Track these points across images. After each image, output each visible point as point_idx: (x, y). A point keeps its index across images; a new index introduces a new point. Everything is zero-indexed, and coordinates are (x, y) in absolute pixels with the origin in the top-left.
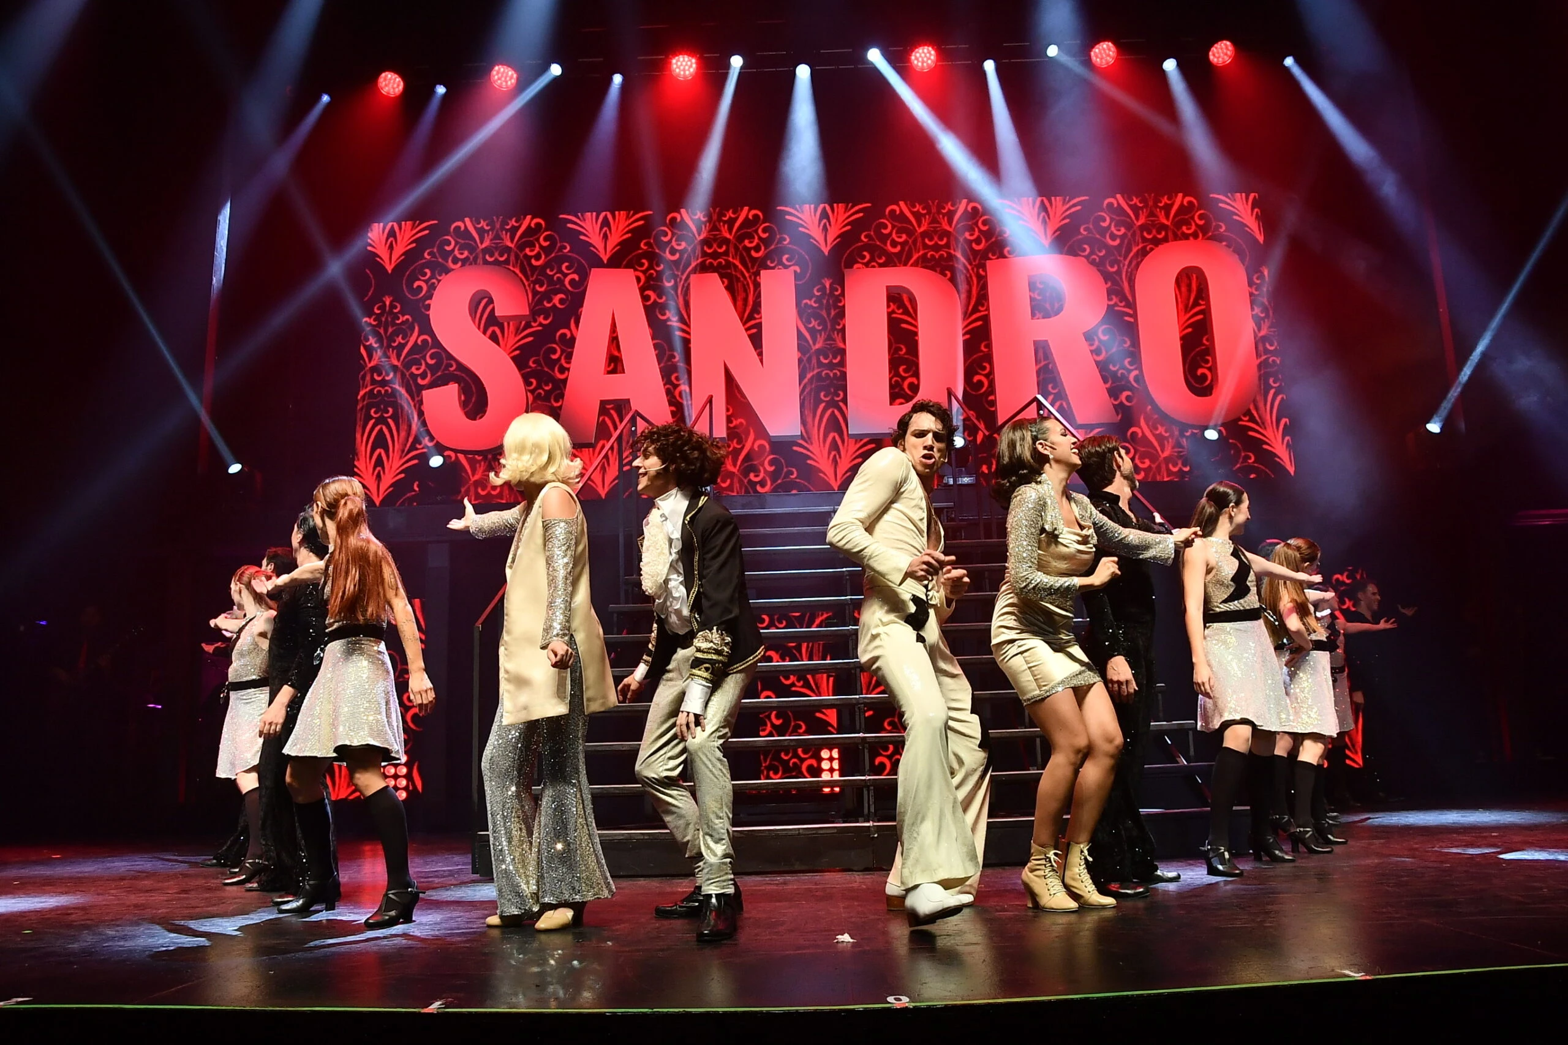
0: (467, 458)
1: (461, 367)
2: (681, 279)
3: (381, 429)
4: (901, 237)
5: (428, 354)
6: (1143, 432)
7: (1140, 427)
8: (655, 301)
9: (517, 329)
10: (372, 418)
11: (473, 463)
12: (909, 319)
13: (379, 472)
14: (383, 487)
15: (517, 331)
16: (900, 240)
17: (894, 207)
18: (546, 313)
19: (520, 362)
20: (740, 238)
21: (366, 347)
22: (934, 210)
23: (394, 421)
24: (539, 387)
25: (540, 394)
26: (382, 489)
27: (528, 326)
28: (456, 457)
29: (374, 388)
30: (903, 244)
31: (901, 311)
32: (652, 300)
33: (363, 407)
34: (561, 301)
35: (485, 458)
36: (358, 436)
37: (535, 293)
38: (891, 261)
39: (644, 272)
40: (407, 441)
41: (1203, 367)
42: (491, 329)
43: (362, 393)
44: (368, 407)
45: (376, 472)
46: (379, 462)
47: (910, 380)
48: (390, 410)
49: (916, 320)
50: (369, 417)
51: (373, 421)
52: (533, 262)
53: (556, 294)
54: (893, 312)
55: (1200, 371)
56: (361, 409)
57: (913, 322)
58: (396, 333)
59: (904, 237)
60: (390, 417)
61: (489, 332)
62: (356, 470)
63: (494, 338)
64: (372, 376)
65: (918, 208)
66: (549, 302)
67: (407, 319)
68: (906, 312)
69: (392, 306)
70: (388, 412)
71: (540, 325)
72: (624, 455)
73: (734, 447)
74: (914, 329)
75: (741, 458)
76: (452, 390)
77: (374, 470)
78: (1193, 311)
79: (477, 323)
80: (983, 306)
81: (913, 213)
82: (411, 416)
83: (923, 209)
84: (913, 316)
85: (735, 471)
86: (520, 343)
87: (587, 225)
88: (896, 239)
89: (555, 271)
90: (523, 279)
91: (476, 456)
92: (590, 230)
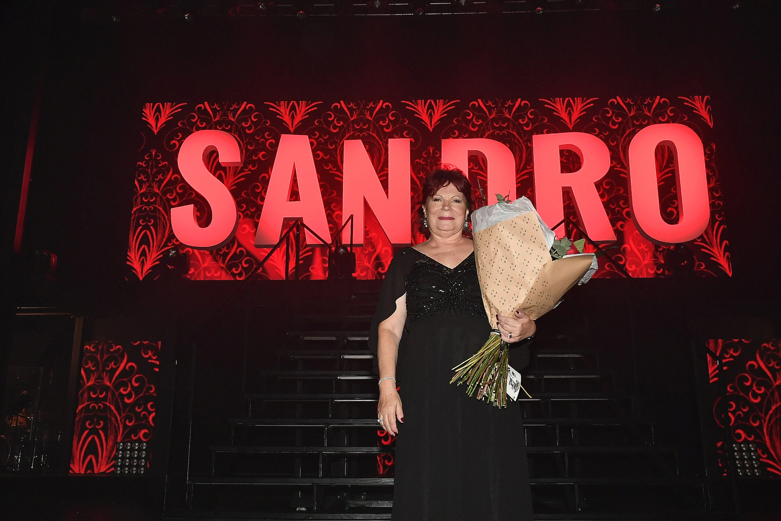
0: (200, 253)
1: (198, 195)
2: (339, 145)
3: (146, 232)
4: (478, 122)
5: (178, 187)
6: (631, 247)
7: (630, 245)
8: (322, 158)
9: (235, 173)
10: (140, 225)
11: (203, 255)
12: (482, 173)
13: (143, 260)
14: (145, 270)
15: (235, 174)
16: (478, 123)
17: (475, 102)
18: (254, 163)
19: (235, 193)
20: (377, 120)
21: (138, 181)
22: (500, 105)
23: (154, 228)
24: (247, 209)
25: (248, 213)
26: (144, 271)
27: (242, 170)
28: (193, 251)
29: (142, 207)
31: (477, 168)
32: (321, 157)
33: (134, 218)
34: (263, 156)
35: (211, 252)
36: (131, 236)
37: (247, 150)
38: (472, 135)
39: (316, 139)
40: (162, 240)
41: (671, 207)
42: (219, 172)
43: (134, 209)
44: (139, 218)
45: (141, 259)
46: (144, 254)
48: (152, 220)
49: (487, 174)
50: (138, 225)
51: (140, 227)
52: (247, 131)
53: (260, 152)
54: (472, 168)
55: (669, 210)
56: (134, 220)
57: (485, 175)
58: (158, 173)
59: (480, 121)
60: (152, 225)
61: (217, 174)
62: (128, 258)
63: (220, 178)
64: (142, 199)
65: (490, 103)
66: (255, 157)
67: (165, 164)
68: (481, 169)
69: (156, 156)
70: (150, 222)
71: (250, 170)
72: (300, 254)
73: (369, 250)
74: (485, 179)
75: (373, 258)
76: (190, 208)
77: (140, 258)
78: (666, 171)
79: (210, 168)
80: (529, 166)
81: (487, 107)
82: (165, 225)
83: (493, 104)
84: (485, 171)
85: (369, 266)
86: (237, 181)
87: (282, 109)
88: (475, 123)
89: (260, 137)
90: (240, 141)
91: (206, 251)
92: (284, 113)
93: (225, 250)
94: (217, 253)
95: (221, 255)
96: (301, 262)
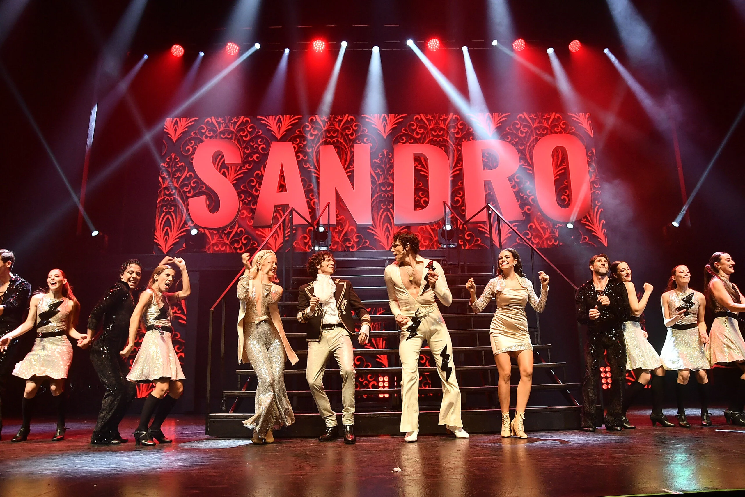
0: (209, 232)
1: (208, 187)
2: (315, 149)
3: (168, 217)
4: (421, 131)
5: (192, 182)
6: (535, 225)
7: (534, 223)
9: (235, 171)
10: (164, 211)
11: (212, 235)
12: (424, 170)
13: (166, 238)
14: (168, 246)
15: (235, 172)
17: (418, 116)
18: (249, 163)
19: (236, 186)
20: (344, 129)
21: (162, 177)
22: (437, 118)
23: (174, 213)
24: (245, 198)
25: (246, 202)
27: (241, 169)
28: (204, 230)
29: (165, 198)
30: (422, 134)
31: (420, 165)
32: (301, 158)
33: (159, 206)
34: (257, 158)
35: (218, 232)
36: (157, 220)
37: (245, 153)
38: (416, 141)
39: (297, 145)
40: (181, 223)
41: (565, 195)
43: (159, 200)
44: (163, 206)
46: (167, 233)
47: (424, 199)
48: (173, 208)
49: (428, 170)
50: (162, 212)
51: (164, 213)
52: (244, 138)
53: (254, 154)
54: (417, 166)
56: (159, 208)
57: (426, 171)
58: (177, 171)
60: (172, 212)
61: (222, 171)
62: (155, 237)
63: (224, 174)
64: (164, 192)
65: (429, 117)
66: (251, 158)
67: (182, 165)
68: (423, 166)
69: (175, 158)
70: (171, 209)
71: (247, 169)
72: (286, 232)
73: (339, 229)
74: (427, 175)
75: (342, 235)
76: (203, 198)
77: (164, 237)
78: (560, 168)
79: (216, 167)
80: (460, 164)
81: (427, 119)
82: (183, 211)
83: (432, 118)
84: (426, 168)
85: (339, 241)
86: (237, 177)
87: (271, 121)
88: (418, 131)
89: (254, 143)
90: (239, 146)
91: (214, 231)
92: (272, 124)
93: (228, 230)
94: (223, 232)
95: (225, 234)
96: (287, 239)
